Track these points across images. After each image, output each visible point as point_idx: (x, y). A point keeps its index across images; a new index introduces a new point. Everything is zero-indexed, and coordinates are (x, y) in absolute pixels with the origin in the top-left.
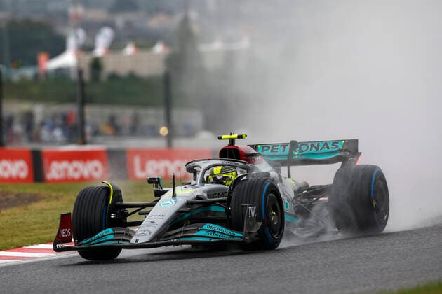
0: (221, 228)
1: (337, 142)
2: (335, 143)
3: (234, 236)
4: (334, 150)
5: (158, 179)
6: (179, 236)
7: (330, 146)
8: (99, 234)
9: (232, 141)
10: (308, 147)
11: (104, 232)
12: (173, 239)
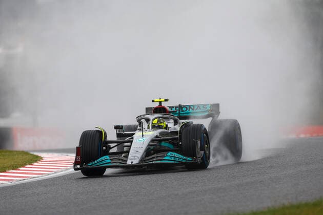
0: (178, 155)
1: (206, 105)
2: (204, 106)
3: (187, 160)
4: (204, 110)
5: (122, 126)
6: (155, 159)
7: (202, 108)
8: (99, 160)
9: (160, 102)
10: (187, 109)
11: (103, 158)
12: (152, 161)
